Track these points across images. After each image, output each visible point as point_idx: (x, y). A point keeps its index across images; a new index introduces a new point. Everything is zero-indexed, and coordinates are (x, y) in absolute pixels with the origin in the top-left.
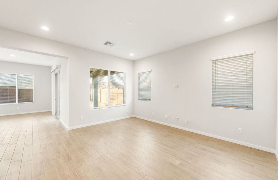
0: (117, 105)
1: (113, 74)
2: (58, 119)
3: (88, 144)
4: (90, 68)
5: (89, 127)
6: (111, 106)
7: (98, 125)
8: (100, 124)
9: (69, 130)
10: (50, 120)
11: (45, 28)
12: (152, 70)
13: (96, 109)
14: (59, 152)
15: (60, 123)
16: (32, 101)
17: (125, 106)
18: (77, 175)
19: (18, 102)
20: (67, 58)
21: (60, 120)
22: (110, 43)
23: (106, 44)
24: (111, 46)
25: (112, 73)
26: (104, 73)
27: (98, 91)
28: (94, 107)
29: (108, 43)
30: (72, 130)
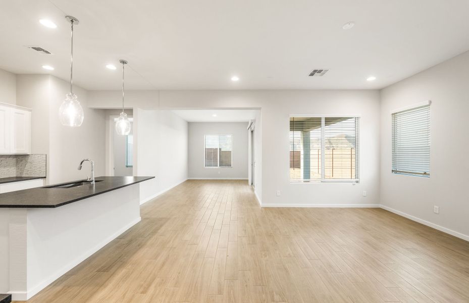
0: (351, 180)
1: (334, 123)
2: (253, 190)
3: (280, 232)
4: (290, 118)
5: (289, 209)
6: (326, 180)
7: (302, 209)
8: (306, 208)
9: (262, 208)
10: (245, 190)
11: (235, 79)
12: (430, 102)
13: (308, 182)
14: (245, 231)
15: (254, 196)
16: (231, 166)
17: (357, 182)
18: (257, 264)
19: (220, 166)
20: (260, 109)
21: (255, 191)
22: (320, 71)
23: (312, 75)
24: (320, 76)
25: (329, 121)
26: (315, 122)
27: (311, 154)
28: (304, 178)
29: (315, 71)
30: (266, 208)
